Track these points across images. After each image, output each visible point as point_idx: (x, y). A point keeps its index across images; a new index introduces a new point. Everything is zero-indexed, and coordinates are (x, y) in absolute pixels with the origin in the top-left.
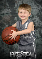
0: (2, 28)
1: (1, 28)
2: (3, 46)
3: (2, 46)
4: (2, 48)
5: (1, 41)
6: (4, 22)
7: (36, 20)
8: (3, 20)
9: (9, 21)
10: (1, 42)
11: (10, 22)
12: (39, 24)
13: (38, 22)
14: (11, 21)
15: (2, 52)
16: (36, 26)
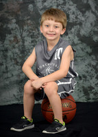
0: (5, 27)
1: (2, 26)
2: (7, 61)
3: (4, 61)
4: (4, 64)
5: (3, 51)
6: (7, 15)
7: (70, 9)
8: (5, 10)
9: (18, 11)
10: (2, 53)
11: (20, 13)
12: (76, 18)
13: (73, 13)
14: (22, 12)
15: (4, 72)
16: (71, 21)
